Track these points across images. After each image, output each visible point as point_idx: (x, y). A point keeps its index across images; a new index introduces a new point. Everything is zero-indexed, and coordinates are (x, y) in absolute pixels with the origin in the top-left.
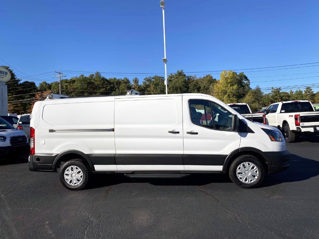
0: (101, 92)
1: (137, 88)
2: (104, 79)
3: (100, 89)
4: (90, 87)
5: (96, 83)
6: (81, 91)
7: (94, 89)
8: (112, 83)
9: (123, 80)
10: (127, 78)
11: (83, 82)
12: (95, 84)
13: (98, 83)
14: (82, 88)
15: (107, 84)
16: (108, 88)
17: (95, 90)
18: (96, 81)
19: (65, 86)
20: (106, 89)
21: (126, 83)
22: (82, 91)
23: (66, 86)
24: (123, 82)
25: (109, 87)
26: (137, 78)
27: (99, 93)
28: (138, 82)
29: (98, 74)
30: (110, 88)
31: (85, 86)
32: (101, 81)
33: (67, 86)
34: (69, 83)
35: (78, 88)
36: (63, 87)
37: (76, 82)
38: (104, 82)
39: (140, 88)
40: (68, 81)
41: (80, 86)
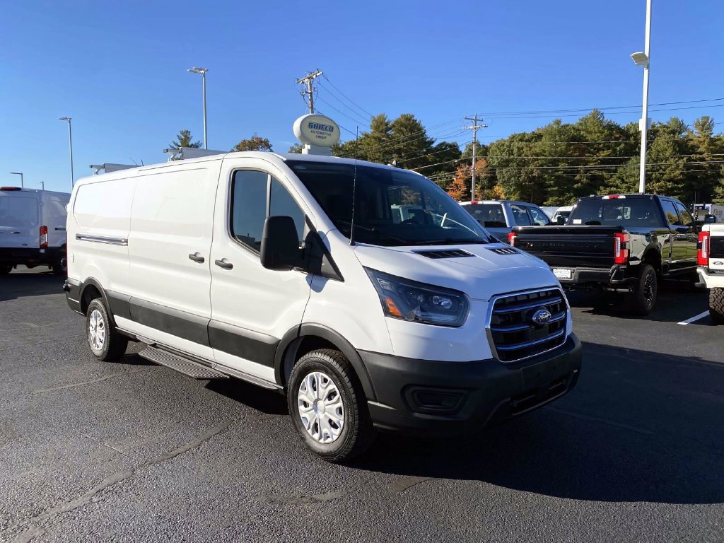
0: (599, 159)
1: (706, 145)
2: (612, 128)
3: (598, 152)
4: (575, 149)
5: (589, 137)
6: (550, 158)
7: (583, 152)
8: (632, 135)
9: (665, 126)
10: (680, 119)
11: (557, 138)
12: (588, 141)
13: (595, 136)
14: (556, 152)
15: (617, 139)
16: (618, 148)
17: (584, 155)
18: (590, 133)
19: (518, 148)
20: (614, 151)
21: (673, 132)
22: (555, 160)
23: (520, 149)
24: (664, 131)
25: (622, 145)
26: (708, 118)
27: (594, 162)
28: (709, 129)
29: (597, 115)
30: (624, 149)
31: (563, 146)
32: (602, 133)
33: (523, 148)
34: (528, 141)
35: (544, 151)
36: (512, 151)
37: (544, 139)
38: (611, 135)
39: (716, 145)
40: (527, 138)
41: (551, 146)
